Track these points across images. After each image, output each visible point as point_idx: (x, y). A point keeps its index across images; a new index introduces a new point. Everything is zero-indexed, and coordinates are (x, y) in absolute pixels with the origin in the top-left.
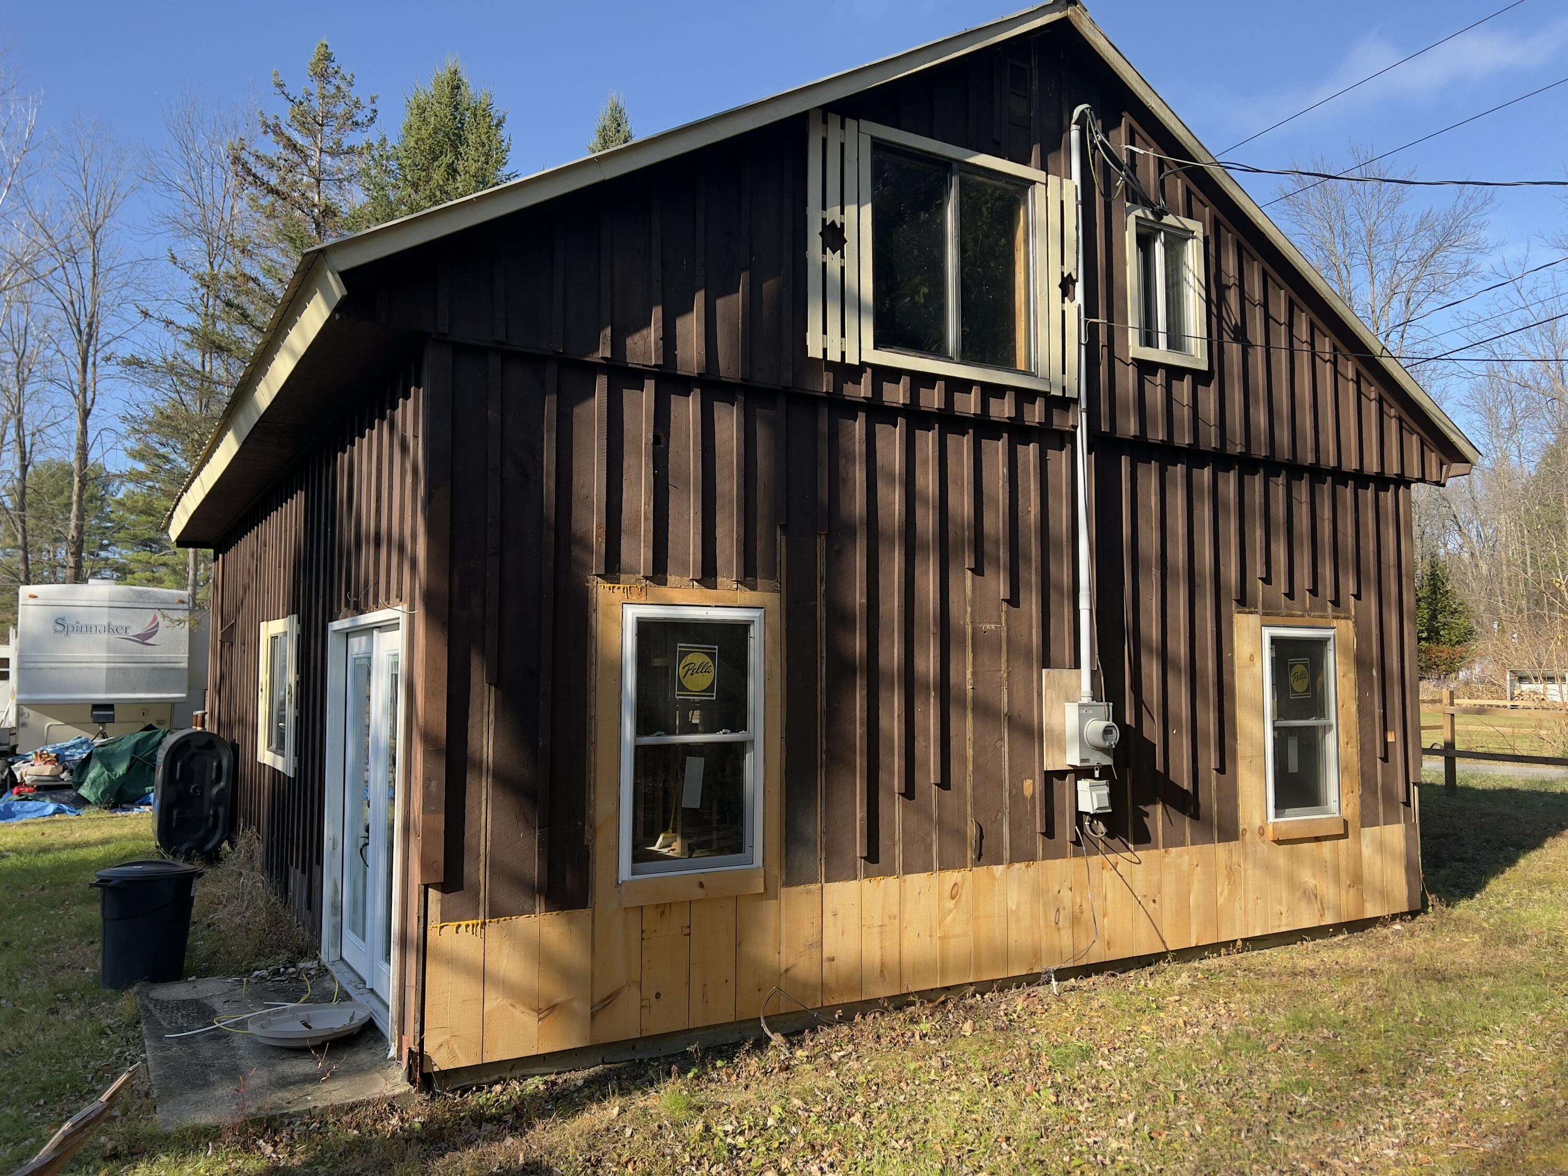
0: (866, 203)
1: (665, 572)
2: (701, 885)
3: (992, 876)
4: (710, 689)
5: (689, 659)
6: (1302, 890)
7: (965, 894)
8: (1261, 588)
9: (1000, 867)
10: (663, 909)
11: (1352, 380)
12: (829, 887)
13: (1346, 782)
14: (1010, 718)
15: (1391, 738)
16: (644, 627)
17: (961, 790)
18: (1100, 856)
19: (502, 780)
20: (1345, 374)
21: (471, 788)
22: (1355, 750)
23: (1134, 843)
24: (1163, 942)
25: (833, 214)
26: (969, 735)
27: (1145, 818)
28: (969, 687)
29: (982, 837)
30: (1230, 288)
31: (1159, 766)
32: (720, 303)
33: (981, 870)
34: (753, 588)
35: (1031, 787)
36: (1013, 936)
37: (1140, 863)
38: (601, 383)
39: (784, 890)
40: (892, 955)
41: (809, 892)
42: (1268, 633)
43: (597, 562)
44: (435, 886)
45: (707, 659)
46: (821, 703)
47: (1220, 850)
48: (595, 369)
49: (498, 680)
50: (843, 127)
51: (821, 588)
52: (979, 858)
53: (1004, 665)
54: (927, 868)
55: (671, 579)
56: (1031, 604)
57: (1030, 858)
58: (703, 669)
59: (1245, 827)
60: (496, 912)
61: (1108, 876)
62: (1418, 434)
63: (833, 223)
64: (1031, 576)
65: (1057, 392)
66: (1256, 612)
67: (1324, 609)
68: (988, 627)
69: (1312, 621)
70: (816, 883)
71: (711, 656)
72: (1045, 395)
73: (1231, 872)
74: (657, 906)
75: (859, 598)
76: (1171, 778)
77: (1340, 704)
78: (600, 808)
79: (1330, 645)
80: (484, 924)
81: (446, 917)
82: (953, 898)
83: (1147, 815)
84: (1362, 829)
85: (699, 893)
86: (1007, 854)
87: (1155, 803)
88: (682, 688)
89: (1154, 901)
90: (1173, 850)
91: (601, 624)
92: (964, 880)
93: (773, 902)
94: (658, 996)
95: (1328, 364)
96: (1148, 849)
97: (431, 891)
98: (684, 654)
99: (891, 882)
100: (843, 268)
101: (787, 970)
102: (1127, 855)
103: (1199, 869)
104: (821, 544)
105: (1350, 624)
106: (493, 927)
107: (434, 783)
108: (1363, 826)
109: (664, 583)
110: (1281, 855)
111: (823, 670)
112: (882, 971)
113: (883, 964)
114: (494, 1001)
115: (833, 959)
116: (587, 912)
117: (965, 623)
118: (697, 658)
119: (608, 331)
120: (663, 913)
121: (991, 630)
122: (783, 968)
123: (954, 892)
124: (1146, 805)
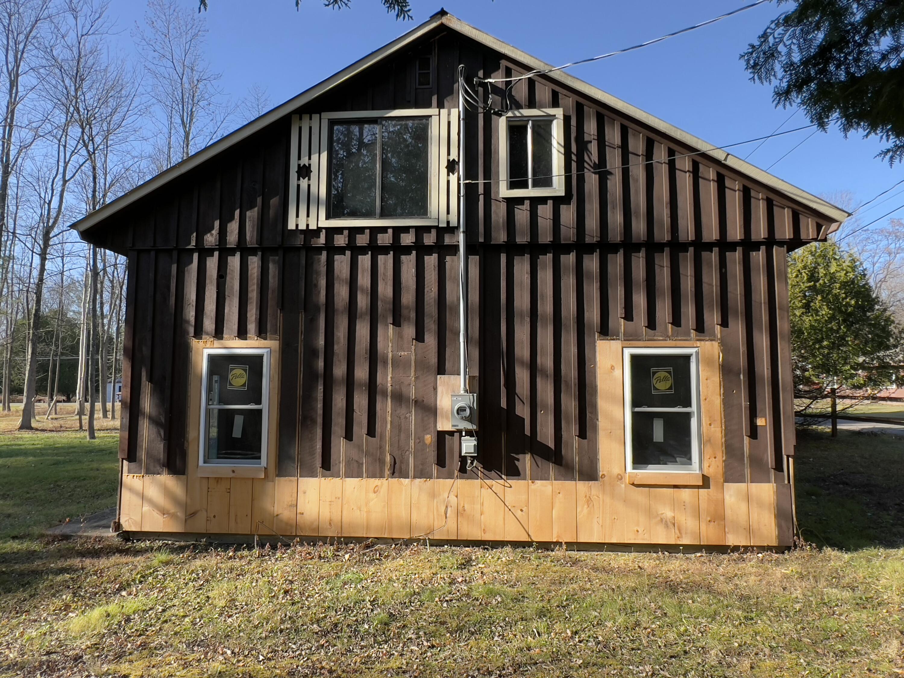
0: (324, 151)
1: (222, 333)
2: (233, 471)
3: (401, 484)
4: (244, 385)
5: (234, 372)
6: (659, 518)
7: (383, 490)
8: (622, 324)
9: (407, 480)
10: (218, 480)
11: (713, 180)
12: (301, 479)
13: (708, 451)
14: (416, 402)
15: (760, 422)
16: (212, 359)
17: (382, 437)
18: (479, 480)
19: (153, 421)
20: (707, 177)
21: (140, 423)
22: (719, 429)
23: (507, 475)
24: (529, 535)
25: (305, 161)
26: (389, 409)
27: (516, 462)
28: (389, 385)
29: (395, 463)
30: (591, 142)
31: (527, 432)
32: (248, 213)
33: (394, 481)
34: (265, 339)
35: (429, 438)
36: (415, 517)
37: (511, 487)
38: (196, 256)
39: (277, 478)
40: (336, 517)
41: (291, 481)
42: (628, 352)
43: (192, 330)
44: (125, 459)
45: (243, 372)
46: (300, 392)
47: (582, 486)
48: (192, 251)
49: (151, 380)
50: (311, 119)
51: (301, 337)
52: (393, 474)
53: (413, 374)
54: (359, 475)
55: (225, 336)
56: (431, 340)
57: (429, 476)
58: (241, 376)
59: (604, 473)
60: (149, 472)
61: (486, 492)
62: (788, 207)
63: (304, 165)
64: (431, 326)
65: (443, 225)
66: (619, 339)
67: (689, 334)
68: (403, 353)
69: (673, 343)
70: (294, 476)
71: (245, 370)
72: (437, 227)
73: (589, 501)
74: (215, 478)
75: (321, 342)
76: (538, 439)
77: (702, 398)
78: (191, 434)
79: (693, 360)
80: (143, 476)
81: (129, 472)
82: (375, 492)
83: (518, 460)
84: (725, 484)
85: (232, 475)
86: (411, 473)
87: (524, 453)
88: (231, 384)
89: (522, 510)
90: (538, 483)
91: (194, 356)
92: (382, 485)
93: (271, 484)
94: (214, 517)
95: (688, 174)
96: (519, 479)
97: (124, 461)
98: (232, 370)
99: (337, 481)
100: (309, 186)
101: (277, 515)
102: (501, 481)
103: (561, 495)
104: (302, 317)
105: (716, 344)
106: (148, 478)
107: (124, 420)
108: (726, 481)
109: (221, 338)
110: (639, 495)
111: (301, 376)
112: (330, 524)
113: (331, 520)
114: (146, 508)
115: (303, 514)
116: (184, 477)
117: (388, 352)
118: (238, 371)
119: (195, 234)
120: (218, 482)
121: (405, 355)
122: (275, 515)
123: (376, 489)
124: (518, 454)
